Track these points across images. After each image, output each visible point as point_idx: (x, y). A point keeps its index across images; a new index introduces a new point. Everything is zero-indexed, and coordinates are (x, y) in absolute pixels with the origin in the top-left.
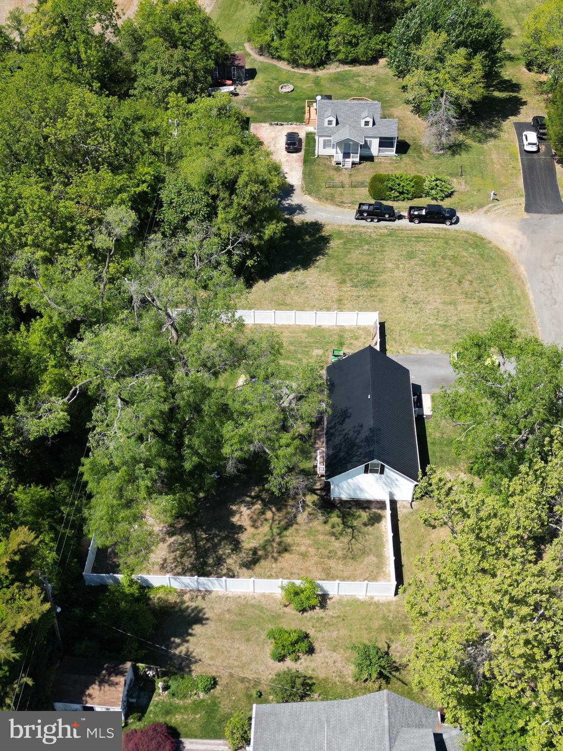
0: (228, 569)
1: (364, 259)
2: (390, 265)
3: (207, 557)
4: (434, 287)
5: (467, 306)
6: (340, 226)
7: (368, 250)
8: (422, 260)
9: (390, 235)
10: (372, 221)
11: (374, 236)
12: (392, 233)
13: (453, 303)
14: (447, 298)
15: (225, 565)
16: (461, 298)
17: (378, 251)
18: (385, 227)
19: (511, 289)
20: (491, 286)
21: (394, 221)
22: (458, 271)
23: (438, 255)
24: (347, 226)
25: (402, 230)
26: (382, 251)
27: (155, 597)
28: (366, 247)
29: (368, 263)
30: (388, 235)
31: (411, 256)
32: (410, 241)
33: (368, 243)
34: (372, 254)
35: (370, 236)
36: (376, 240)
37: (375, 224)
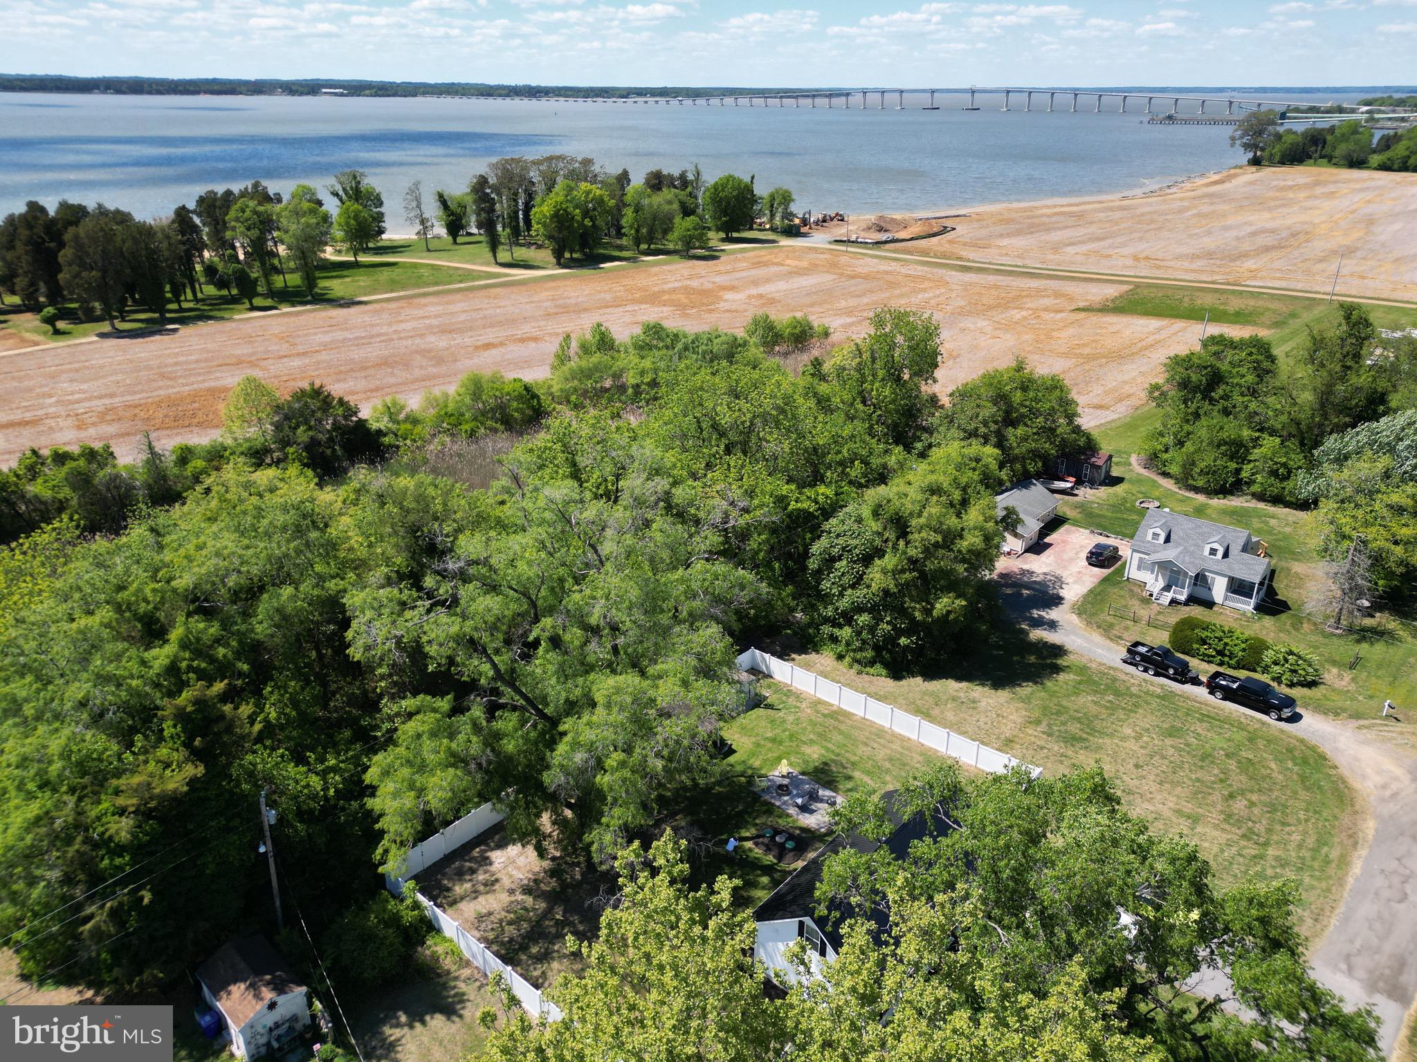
0: (543, 973)
1: (1094, 709)
2: (1128, 731)
3: (536, 942)
4: (1175, 784)
5: (1216, 833)
6: (1091, 661)
7: (1110, 702)
8: (1188, 745)
9: (1163, 698)
10: (1146, 670)
11: (1134, 690)
12: (1167, 696)
13: (1195, 820)
14: (1188, 808)
15: (546, 965)
16: (1215, 816)
17: (1124, 709)
18: (1162, 687)
19: (1321, 842)
20: (1284, 824)
21: (1183, 683)
22: (1238, 780)
23: (1222, 749)
24: (1100, 664)
25: (1188, 698)
26: (1130, 711)
27: (433, 946)
28: (1111, 698)
29: (1096, 717)
30: (1158, 697)
31: (1172, 732)
32: (1188, 715)
33: (1117, 693)
34: (1112, 708)
35: (1128, 688)
36: (1132, 695)
37: (1149, 676)
